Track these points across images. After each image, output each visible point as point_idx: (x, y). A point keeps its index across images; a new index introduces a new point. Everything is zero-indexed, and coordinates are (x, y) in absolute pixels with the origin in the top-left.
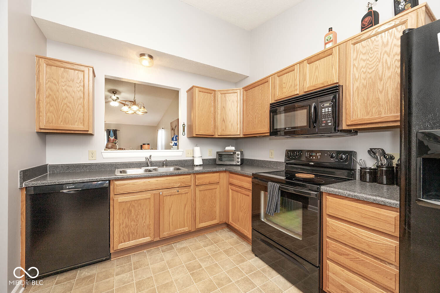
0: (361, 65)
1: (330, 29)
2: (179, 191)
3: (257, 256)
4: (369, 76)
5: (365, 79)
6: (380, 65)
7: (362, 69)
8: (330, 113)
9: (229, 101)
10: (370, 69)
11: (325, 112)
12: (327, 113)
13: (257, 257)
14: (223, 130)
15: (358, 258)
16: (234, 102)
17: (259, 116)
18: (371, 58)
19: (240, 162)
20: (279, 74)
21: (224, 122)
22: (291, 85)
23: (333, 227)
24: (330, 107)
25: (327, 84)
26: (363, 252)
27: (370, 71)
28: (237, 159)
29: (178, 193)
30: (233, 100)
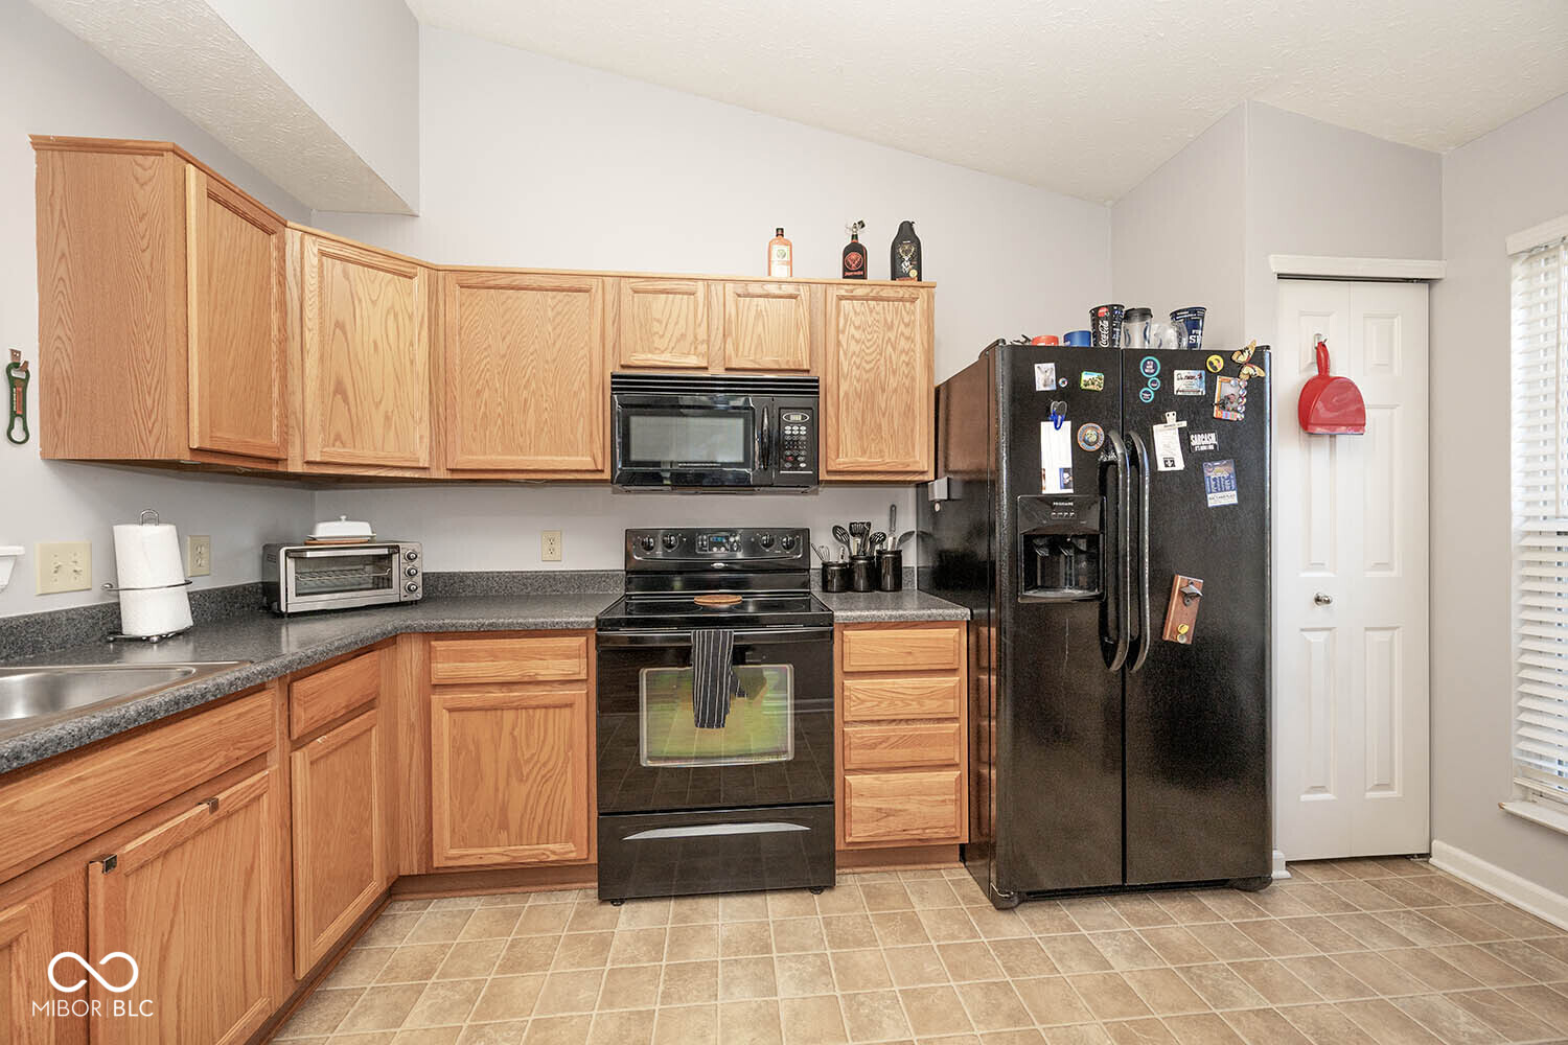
0: (851, 350)
1: (780, 232)
2: (221, 797)
3: (623, 901)
4: (865, 376)
5: (858, 381)
6: (882, 361)
7: (854, 358)
8: (803, 438)
9: (374, 303)
10: (868, 363)
11: (792, 435)
12: (796, 438)
13: (624, 907)
14: (338, 437)
15: (905, 736)
16: (396, 316)
17: (545, 405)
18: (868, 341)
19: (420, 589)
20: (642, 285)
21: (346, 400)
22: (683, 336)
23: (859, 696)
24: (803, 424)
25: (787, 367)
26: (907, 721)
27: (868, 367)
28: (402, 575)
29: (215, 816)
30: (392, 307)
